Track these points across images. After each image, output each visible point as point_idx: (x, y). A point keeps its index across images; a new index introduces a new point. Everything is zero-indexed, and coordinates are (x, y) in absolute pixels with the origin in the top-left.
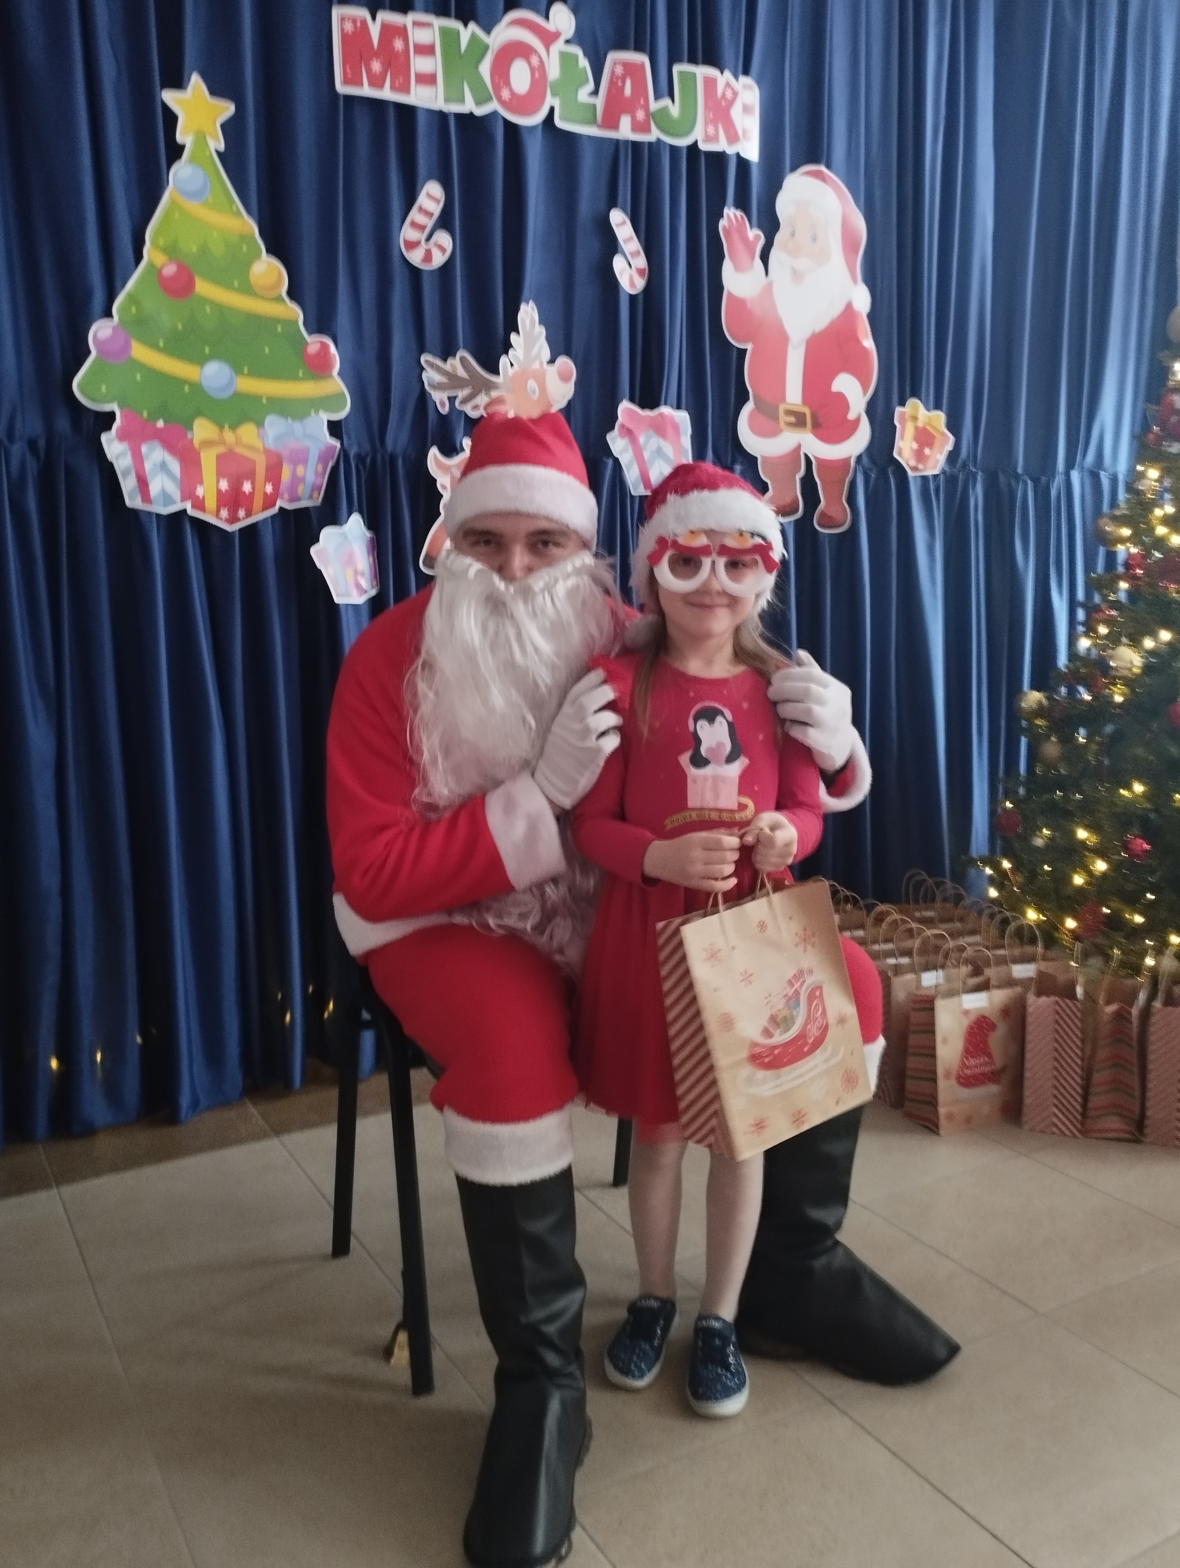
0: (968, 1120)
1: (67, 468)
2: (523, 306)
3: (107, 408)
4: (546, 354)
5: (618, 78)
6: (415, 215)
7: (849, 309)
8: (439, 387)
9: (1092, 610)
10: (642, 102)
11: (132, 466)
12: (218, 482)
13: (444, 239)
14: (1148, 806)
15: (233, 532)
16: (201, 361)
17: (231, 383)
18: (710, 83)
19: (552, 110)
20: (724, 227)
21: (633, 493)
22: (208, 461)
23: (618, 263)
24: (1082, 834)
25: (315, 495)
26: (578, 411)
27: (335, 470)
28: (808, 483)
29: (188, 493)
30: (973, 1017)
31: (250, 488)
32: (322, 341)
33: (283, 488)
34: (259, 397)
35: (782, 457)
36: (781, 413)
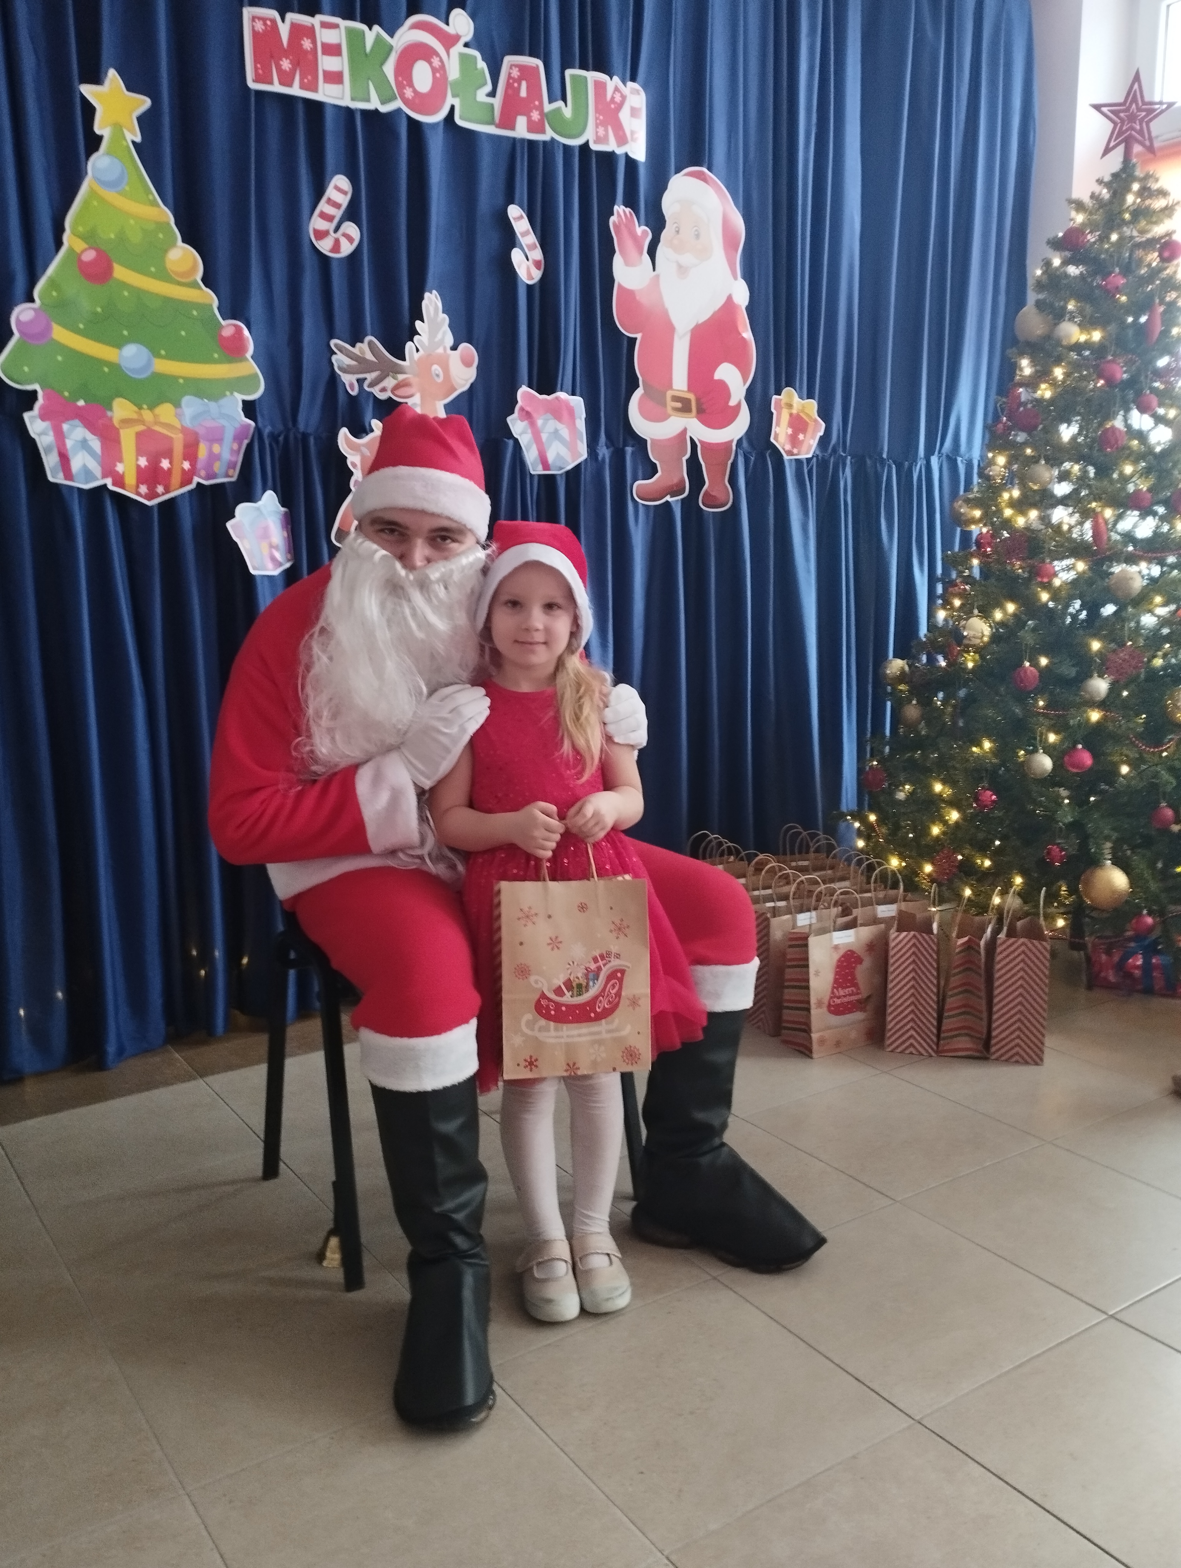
0: (838, 1044)
2: (427, 295)
3: (29, 387)
4: (450, 340)
5: (515, 80)
6: (323, 206)
7: (729, 304)
9: (949, 584)
10: (537, 103)
11: (54, 444)
12: (137, 460)
13: (351, 229)
14: (994, 761)
15: (152, 507)
16: (119, 343)
17: (149, 364)
18: (600, 87)
19: (452, 108)
20: (614, 223)
21: (532, 472)
22: (128, 439)
23: (516, 256)
24: (938, 787)
25: (231, 472)
26: (480, 394)
27: (249, 448)
28: (694, 465)
29: (109, 471)
30: (842, 952)
31: (169, 466)
32: (236, 326)
33: (200, 465)
34: (176, 378)
35: (669, 440)
36: (669, 398)
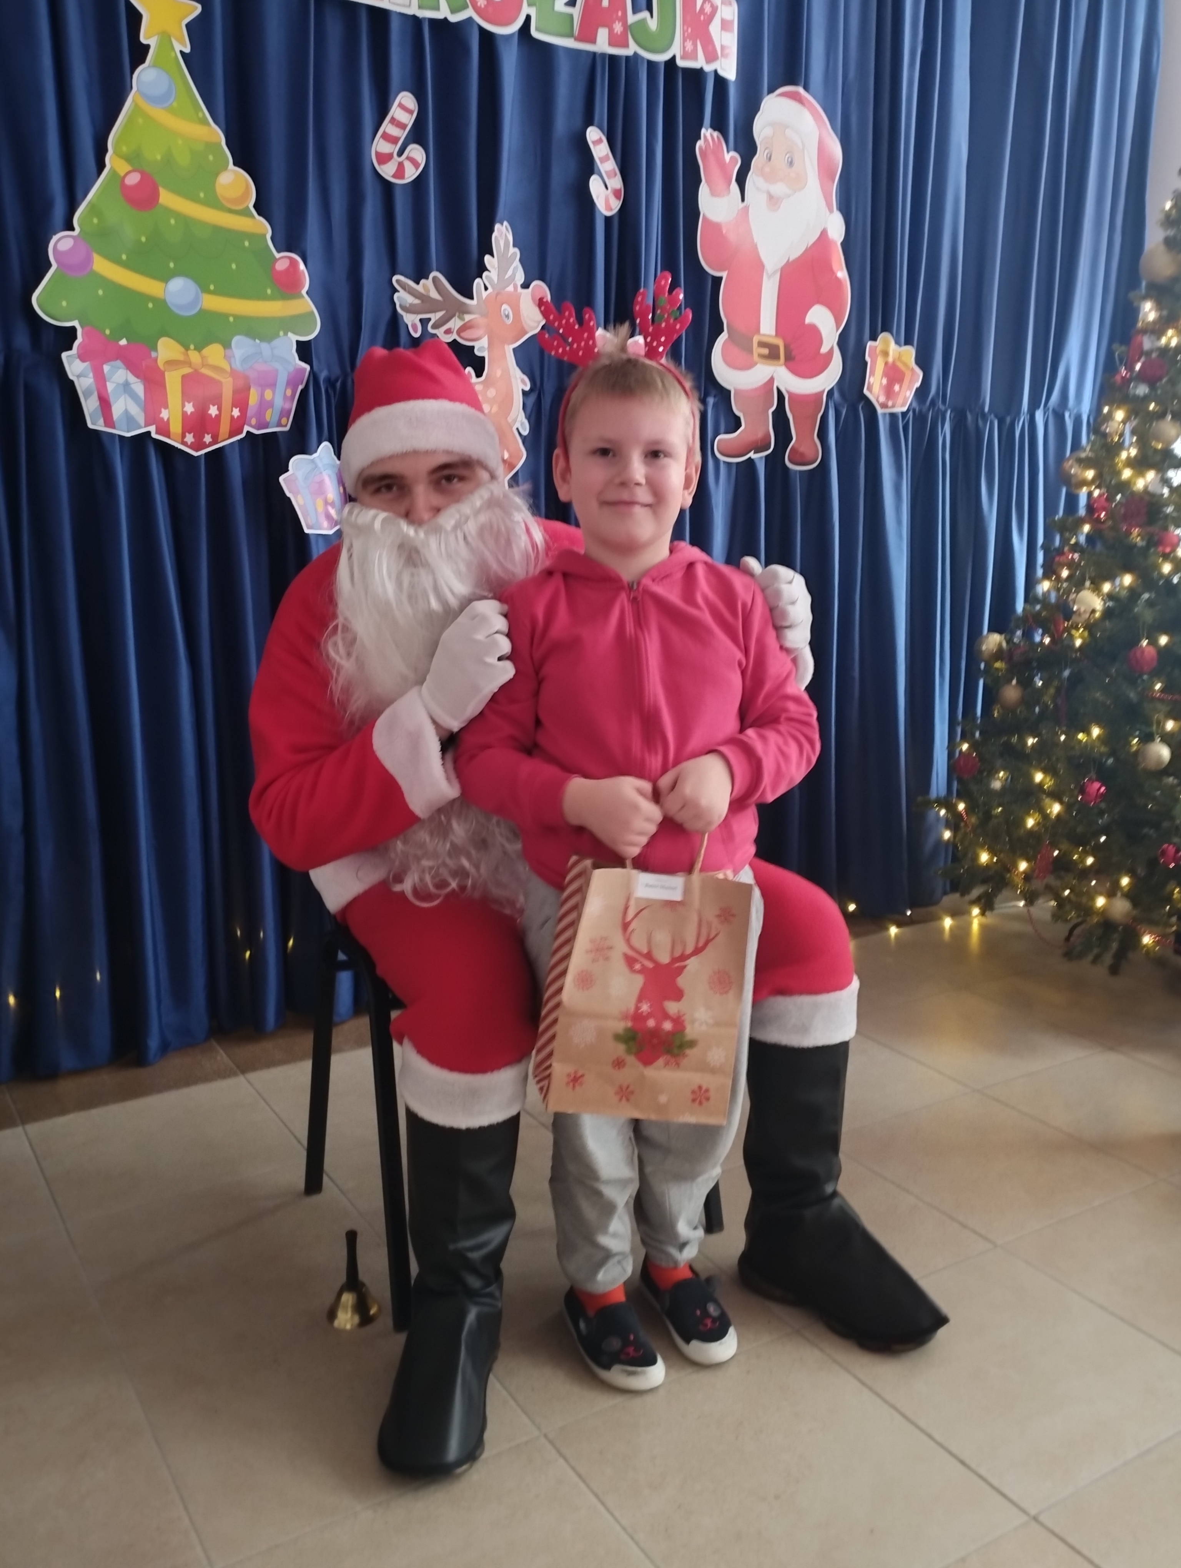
1: (27, 387)
2: (497, 226)
3: (68, 324)
4: (520, 277)
6: (387, 127)
7: (824, 237)
8: (409, 310)
9: (1051, 552)
10: (620, 13)
11: (94, 387)
12: (183, 406)
13: (417, 152)
15: (199, 458)
16: (165, 278)
17: (197, 299)
19: (528, 18)
20: (701, 149)
22: (173, 381)
23: (595, 185)
24: (1038, 777)
25: (284, 421)
27: (304, 393)
29: (152, 417)
31: (217, 412)
32: (290, 258)
33: (250, 412)
34: (226, 316)
35: (756, 389)
36: (755, 344)
